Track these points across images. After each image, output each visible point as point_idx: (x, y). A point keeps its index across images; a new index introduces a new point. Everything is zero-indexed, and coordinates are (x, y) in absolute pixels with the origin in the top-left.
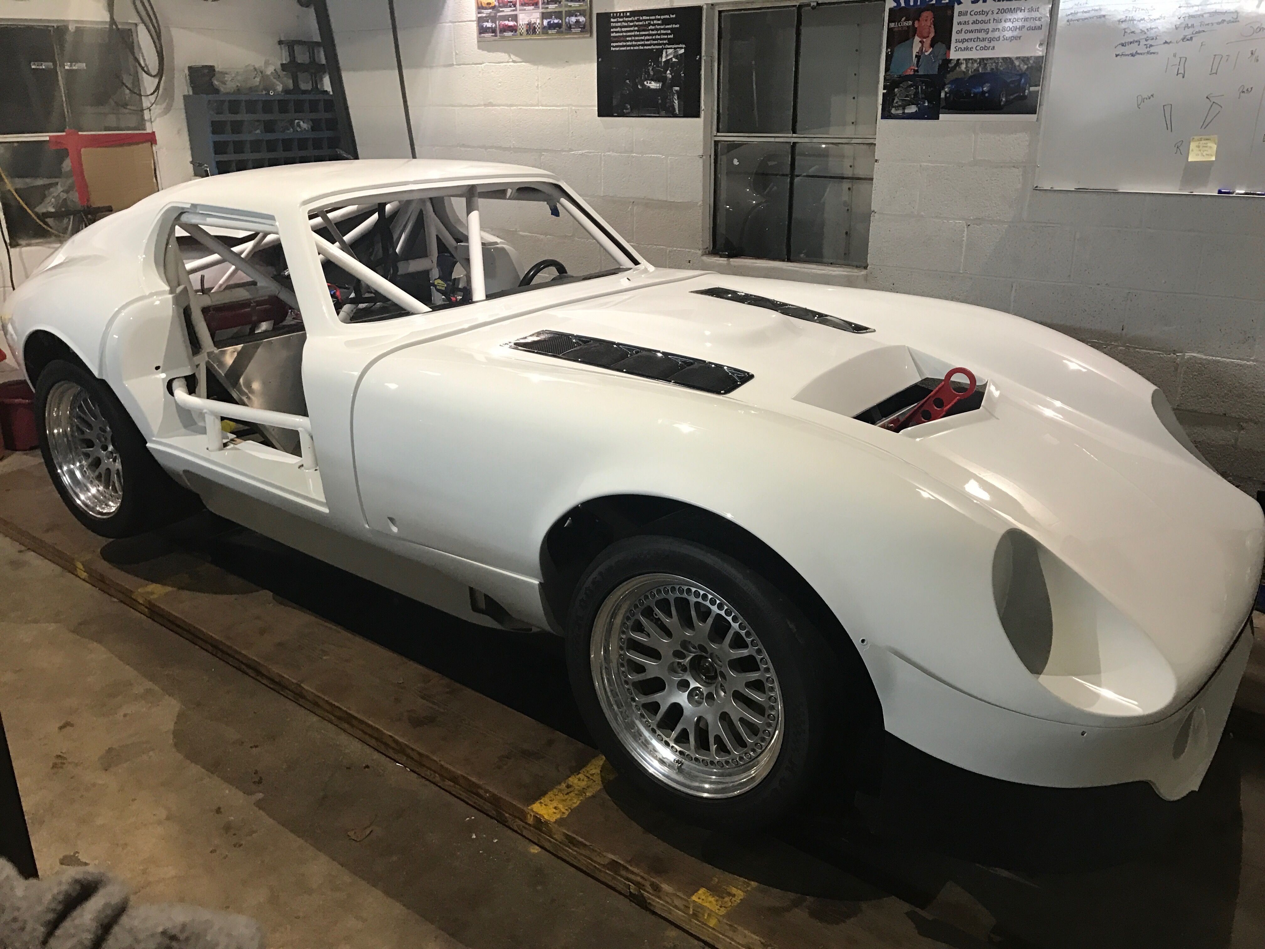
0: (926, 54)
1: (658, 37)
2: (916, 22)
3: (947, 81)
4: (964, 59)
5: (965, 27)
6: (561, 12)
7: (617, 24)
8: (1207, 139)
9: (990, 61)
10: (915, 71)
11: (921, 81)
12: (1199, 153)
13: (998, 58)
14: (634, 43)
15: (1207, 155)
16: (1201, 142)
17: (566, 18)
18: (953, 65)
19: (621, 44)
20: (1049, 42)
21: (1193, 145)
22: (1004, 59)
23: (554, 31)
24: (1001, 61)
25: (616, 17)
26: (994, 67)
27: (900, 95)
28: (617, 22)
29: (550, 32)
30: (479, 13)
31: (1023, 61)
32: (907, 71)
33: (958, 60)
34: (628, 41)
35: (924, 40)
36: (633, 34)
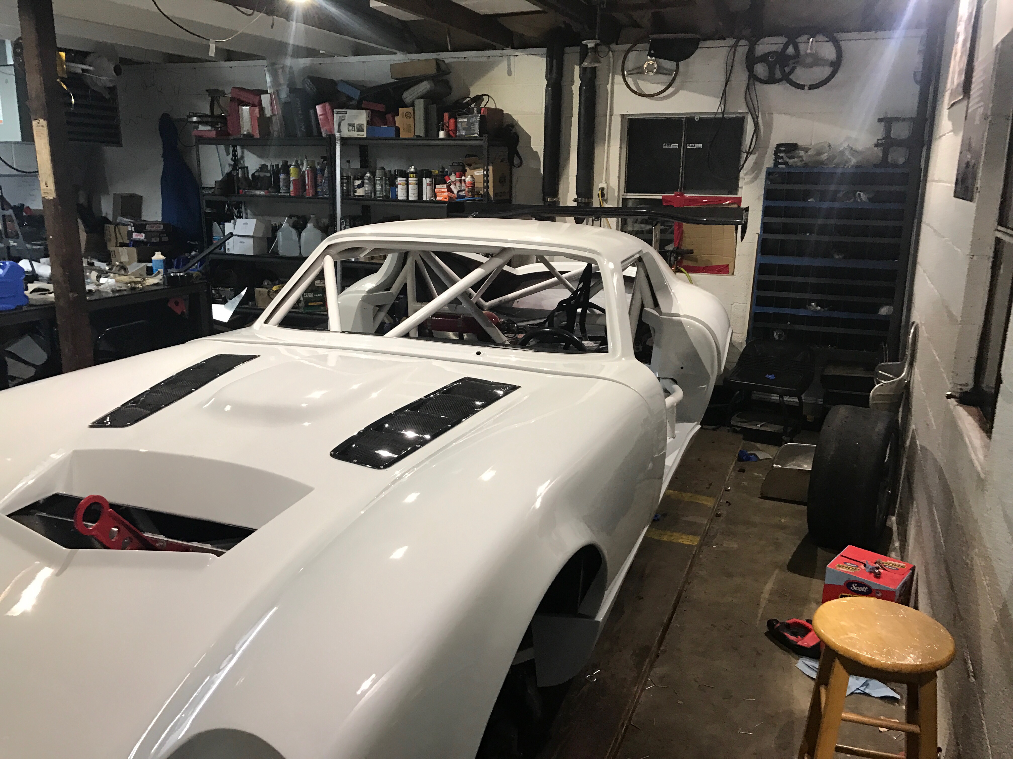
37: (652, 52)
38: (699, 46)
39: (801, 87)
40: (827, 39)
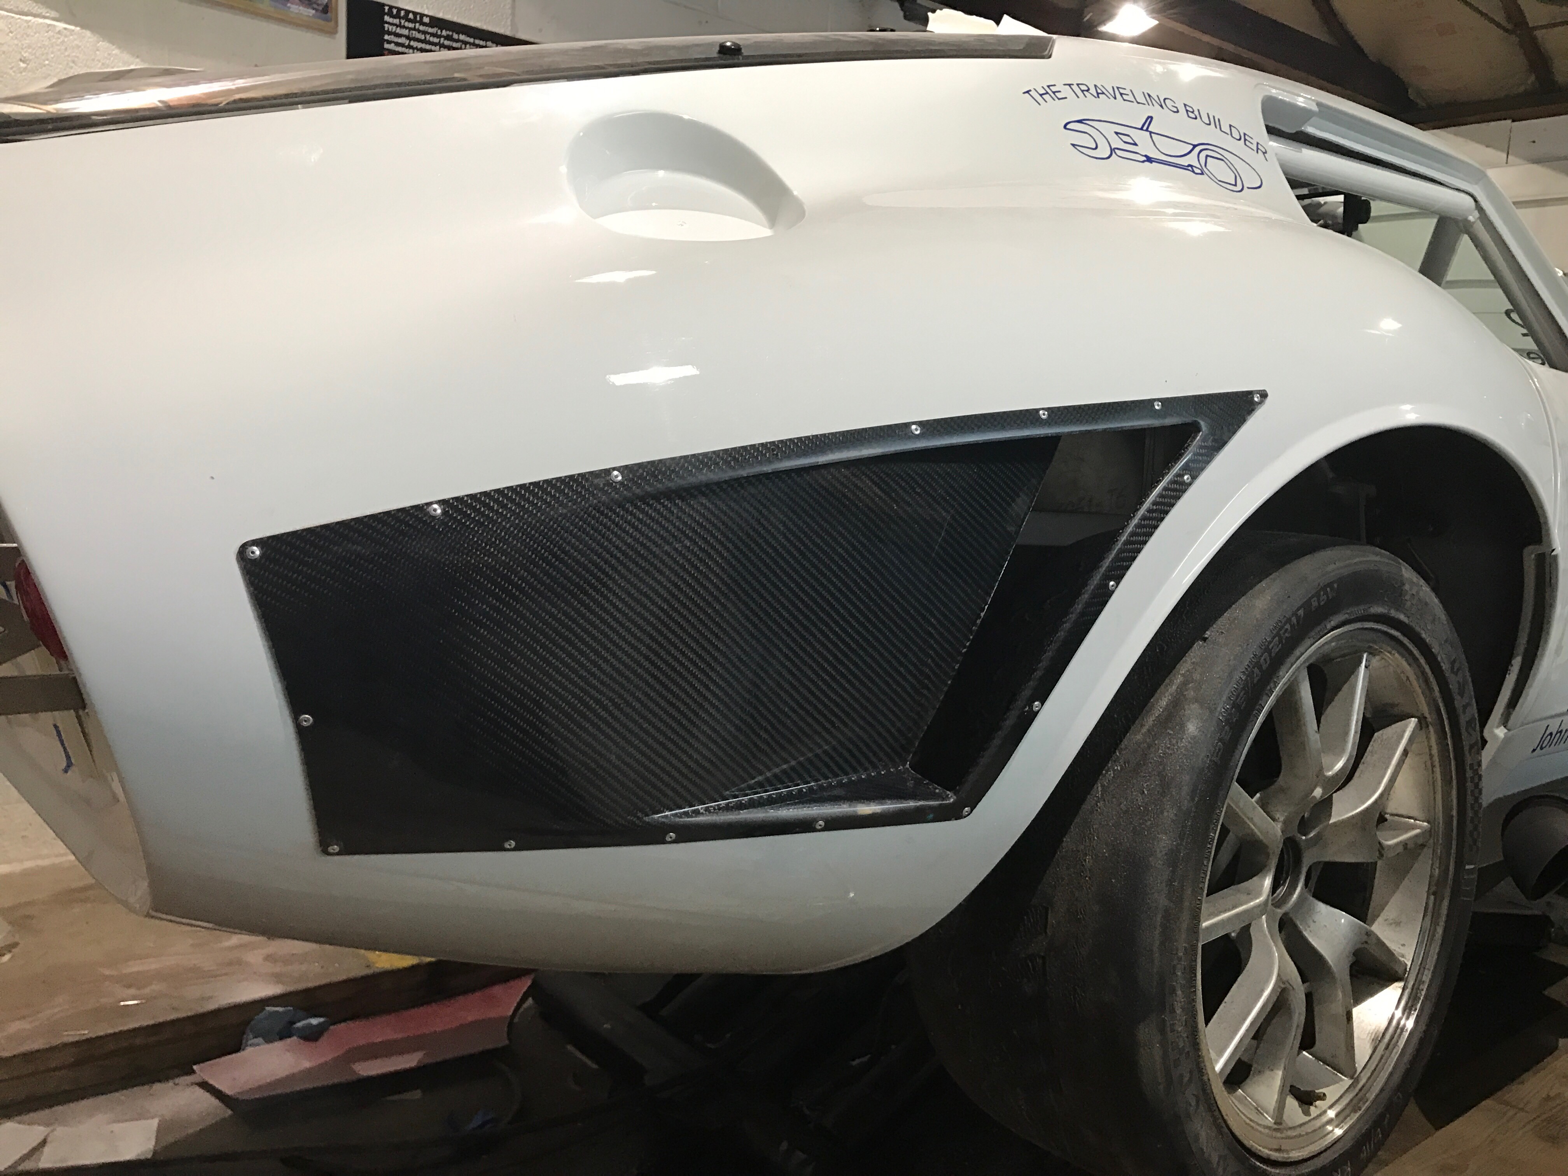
7: (399, 30)
25: (397, 16)
28: (400, 26)
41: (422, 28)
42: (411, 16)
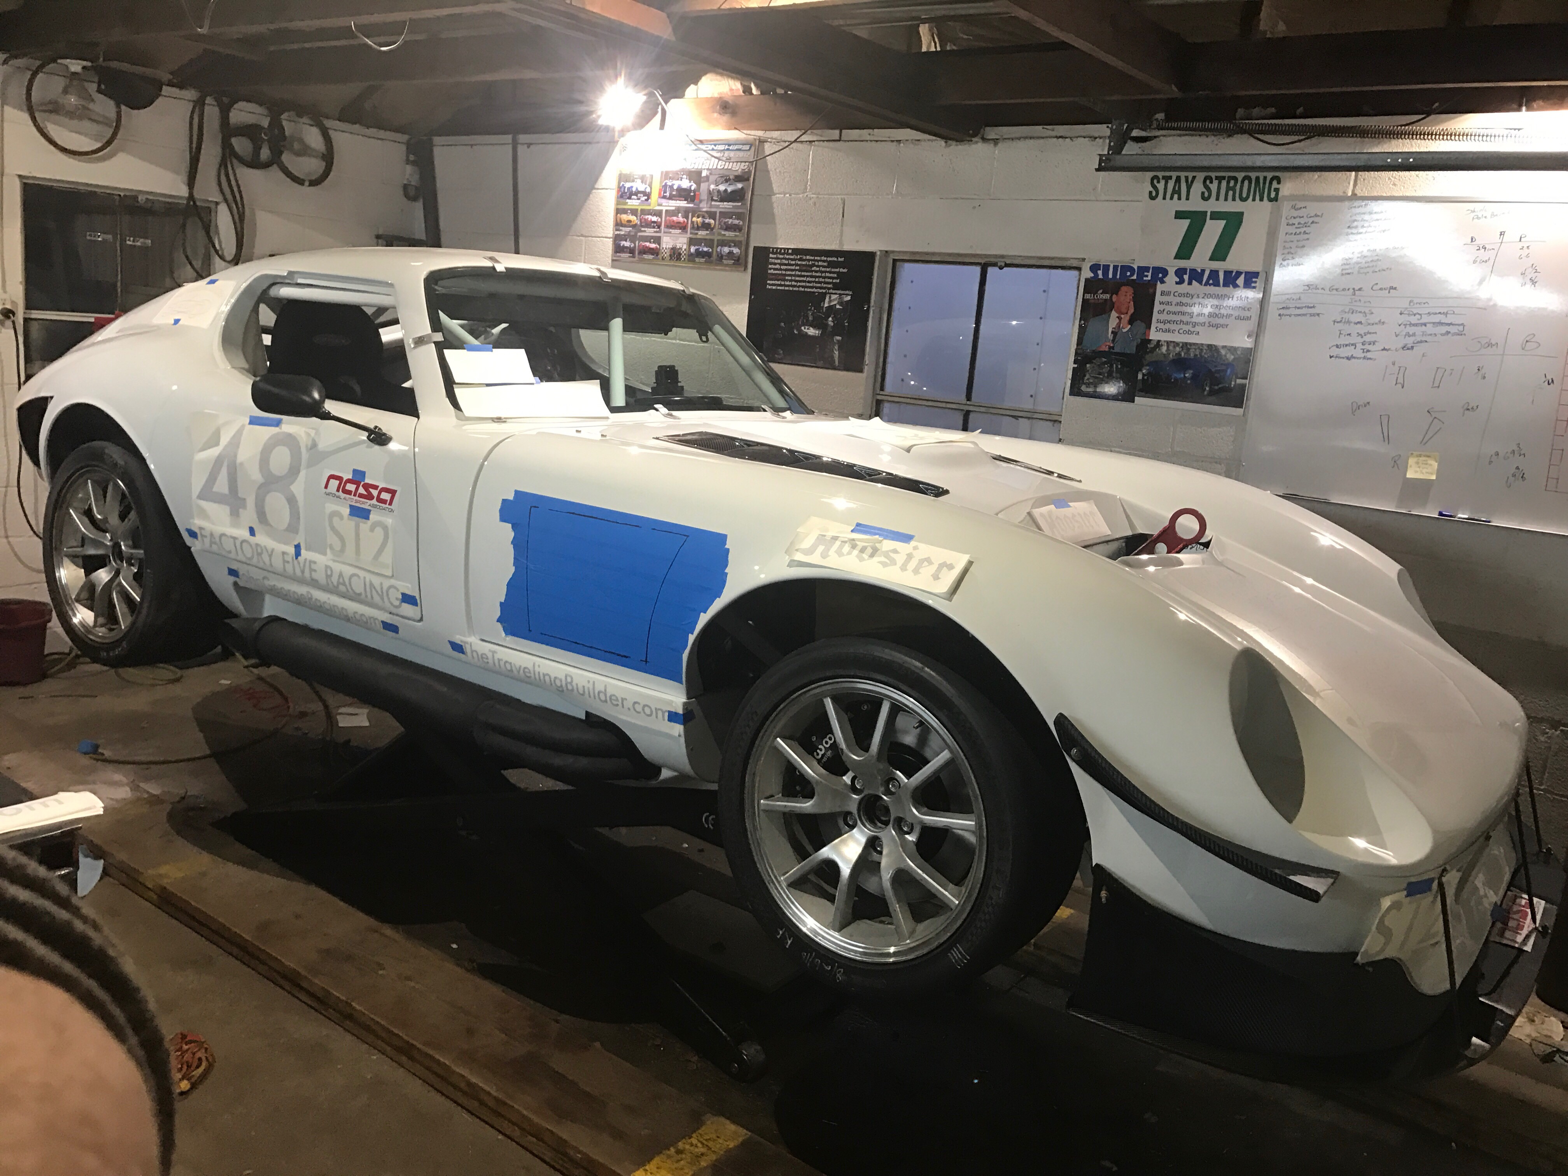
0: (1124, 330)
1: (821, 280)
2: (1114, 296)
3: (1145, 362)
4: (1165, 341)
5: (1168, 308)
6: (712, 240)
7: (776, 261)
8: (1428, 456)
9: (1194, 347)
10: (1110, 348)
11: (1116, 359)
12: (1418, 469)
13: (1202, 344)
14: (794, 283)
15: (1427, 473)
16: (1421, 458)
17: (717, 247)
18: (1152, 346)
19: (779, 283)
20: (1258, 334)
21: (1412, 461)
22: (1210, 346)
23: (703, 260)
24: (1205, 347)
25: (776, 253)
26: (1198, 353)
27: (1092, 371)
28: (777, 258)
29: (697, 260)
30: (617, 230)
31: (1229, 350)
32: (1100, 347)
33: (1159, 341)
34: (787, 280)
35: (1122, 316)
36: (794, 273)
37: (103, 87)
38: (163, 93)
39: (299, 181)
40: (312, 123)
41: (787, 257)
42: (783, 251)
